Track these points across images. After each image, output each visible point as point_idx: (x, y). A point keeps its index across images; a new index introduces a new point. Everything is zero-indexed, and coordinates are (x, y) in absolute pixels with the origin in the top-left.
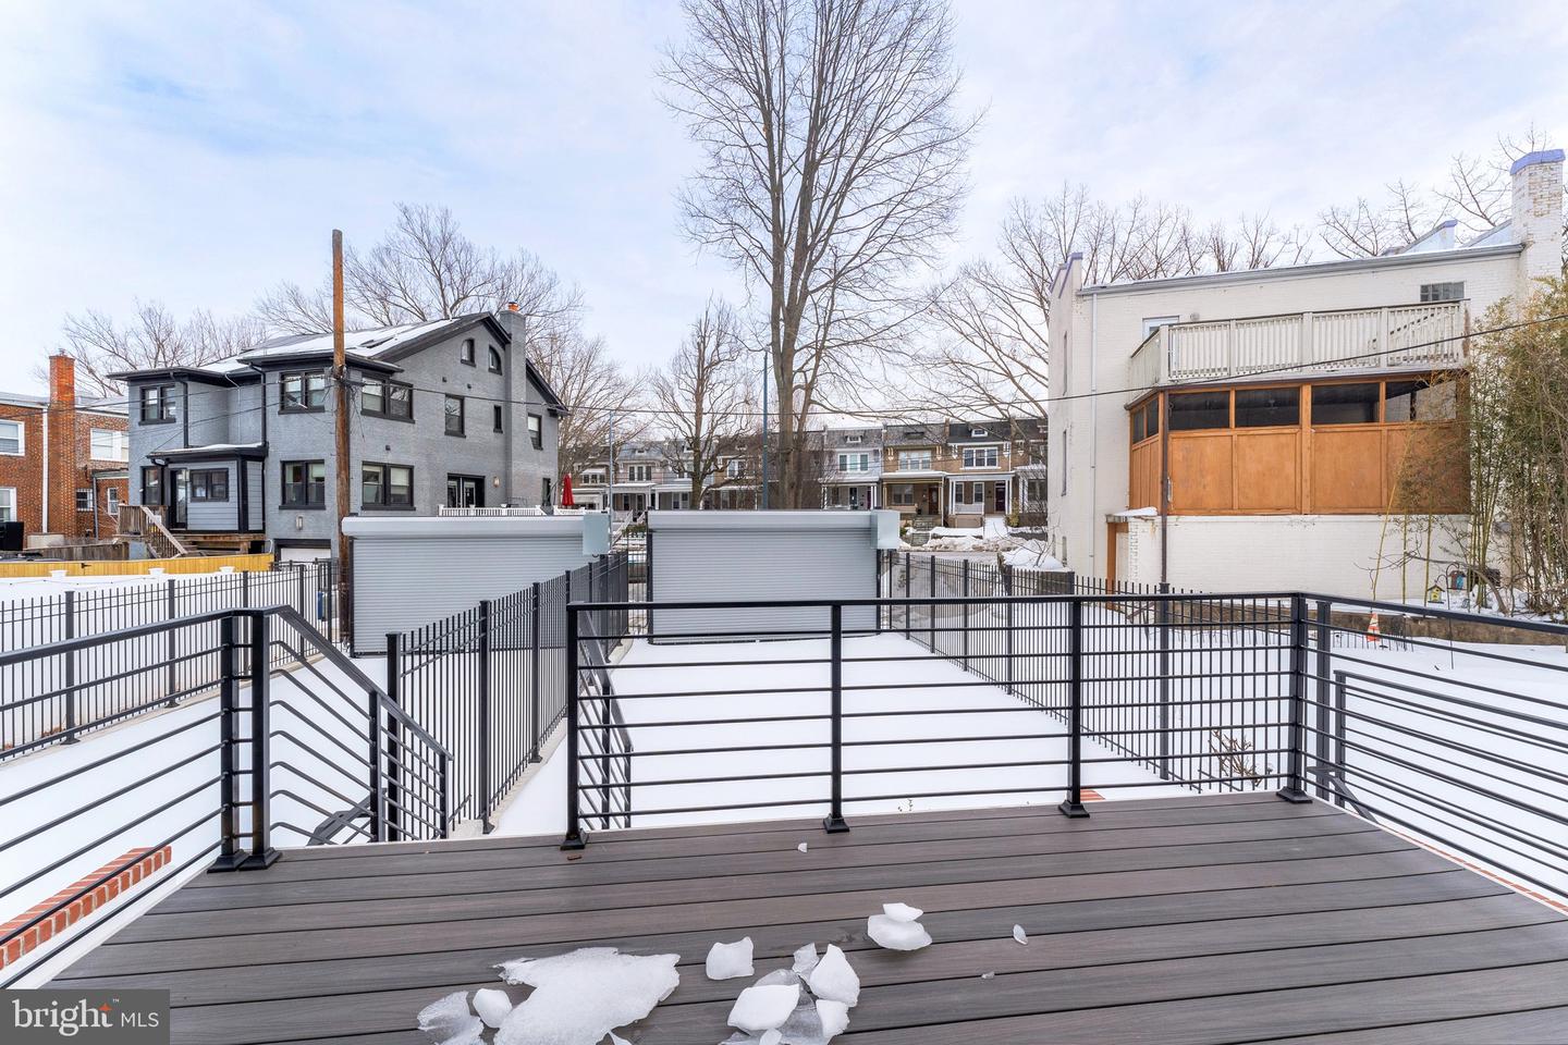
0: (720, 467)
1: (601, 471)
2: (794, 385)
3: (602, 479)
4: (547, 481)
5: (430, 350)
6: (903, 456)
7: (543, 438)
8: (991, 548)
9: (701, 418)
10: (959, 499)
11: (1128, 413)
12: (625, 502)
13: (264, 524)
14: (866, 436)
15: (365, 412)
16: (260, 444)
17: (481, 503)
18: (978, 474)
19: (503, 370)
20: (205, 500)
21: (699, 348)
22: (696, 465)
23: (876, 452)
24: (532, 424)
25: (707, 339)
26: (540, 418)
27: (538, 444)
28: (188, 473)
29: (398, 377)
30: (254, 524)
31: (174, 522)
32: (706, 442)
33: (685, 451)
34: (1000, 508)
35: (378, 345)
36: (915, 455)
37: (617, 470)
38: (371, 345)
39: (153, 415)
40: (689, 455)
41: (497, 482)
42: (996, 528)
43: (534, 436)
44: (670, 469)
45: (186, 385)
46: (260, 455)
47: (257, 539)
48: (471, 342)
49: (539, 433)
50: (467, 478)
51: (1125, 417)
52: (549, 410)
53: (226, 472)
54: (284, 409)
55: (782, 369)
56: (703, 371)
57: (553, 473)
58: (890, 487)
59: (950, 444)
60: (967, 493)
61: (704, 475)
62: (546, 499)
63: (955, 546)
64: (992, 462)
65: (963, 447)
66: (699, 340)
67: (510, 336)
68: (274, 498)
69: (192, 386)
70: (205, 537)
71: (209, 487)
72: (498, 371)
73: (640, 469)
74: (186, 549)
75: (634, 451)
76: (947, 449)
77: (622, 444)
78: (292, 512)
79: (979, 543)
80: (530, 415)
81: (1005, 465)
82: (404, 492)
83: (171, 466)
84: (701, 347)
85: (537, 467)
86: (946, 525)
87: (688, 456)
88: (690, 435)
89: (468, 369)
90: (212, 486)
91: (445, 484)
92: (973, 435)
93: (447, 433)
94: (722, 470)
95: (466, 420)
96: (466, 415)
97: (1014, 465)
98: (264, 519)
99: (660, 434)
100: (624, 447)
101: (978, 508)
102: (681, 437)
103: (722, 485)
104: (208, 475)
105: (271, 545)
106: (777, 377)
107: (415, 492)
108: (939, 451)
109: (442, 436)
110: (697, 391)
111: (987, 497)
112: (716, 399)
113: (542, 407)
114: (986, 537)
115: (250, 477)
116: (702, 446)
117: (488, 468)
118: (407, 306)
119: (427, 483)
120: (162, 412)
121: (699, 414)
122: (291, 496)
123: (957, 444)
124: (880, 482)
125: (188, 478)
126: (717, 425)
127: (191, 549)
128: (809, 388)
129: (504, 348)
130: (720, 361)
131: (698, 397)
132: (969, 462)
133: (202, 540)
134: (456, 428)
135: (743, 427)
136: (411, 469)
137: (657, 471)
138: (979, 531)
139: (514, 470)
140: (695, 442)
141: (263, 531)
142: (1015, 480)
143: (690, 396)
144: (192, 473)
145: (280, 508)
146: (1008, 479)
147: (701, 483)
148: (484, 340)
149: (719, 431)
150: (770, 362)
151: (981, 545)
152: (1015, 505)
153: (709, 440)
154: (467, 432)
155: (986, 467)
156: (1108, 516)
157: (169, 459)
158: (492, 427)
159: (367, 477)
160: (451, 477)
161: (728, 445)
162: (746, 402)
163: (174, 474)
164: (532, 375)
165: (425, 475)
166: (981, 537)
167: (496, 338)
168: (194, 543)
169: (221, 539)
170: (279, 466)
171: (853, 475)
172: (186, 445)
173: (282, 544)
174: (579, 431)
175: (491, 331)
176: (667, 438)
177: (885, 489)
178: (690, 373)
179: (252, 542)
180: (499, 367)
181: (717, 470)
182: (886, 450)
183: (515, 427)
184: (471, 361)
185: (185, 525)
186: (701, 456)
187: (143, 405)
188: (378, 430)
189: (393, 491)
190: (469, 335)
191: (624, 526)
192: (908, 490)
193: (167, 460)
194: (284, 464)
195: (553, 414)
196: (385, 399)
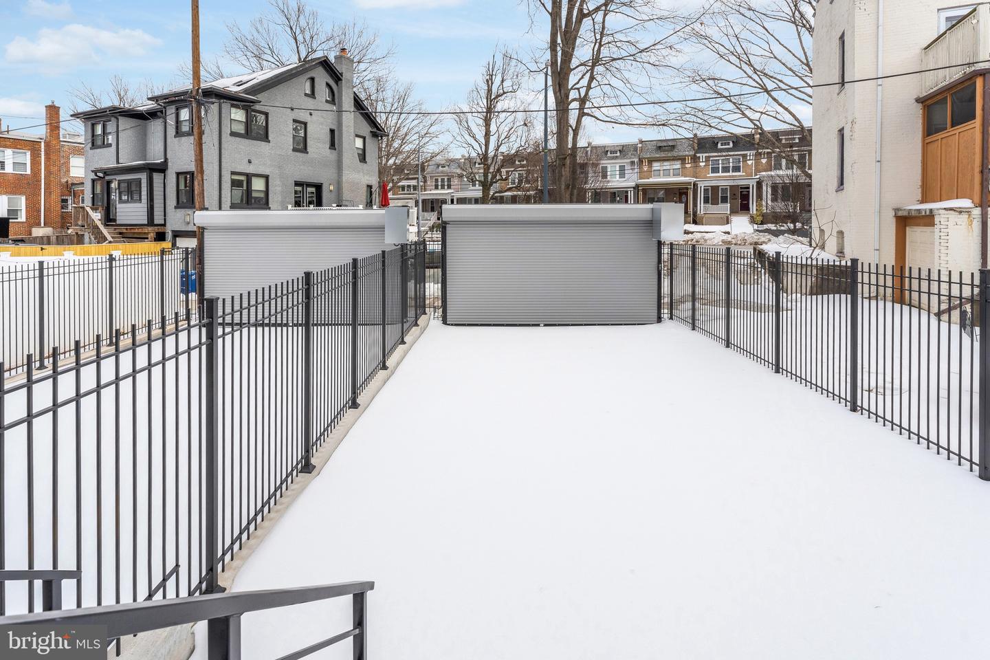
0: (504, 177)
1: (413, 183)
2: (570, 100)
3: (415, 188)
4: (370, 187)
5: (280, 87)
6: (656, 166)
7: (367, 154)
8: (739, 242)
9: (489, 138)
10: (706, 201)
11: (920, 106)
12: (433, 205)
13: (165, 220)
14: (623, 150)
15: (233, 134)
16: (163, 160)
17: (319, 203)
18: (723, 180)
19: (336, 101)
20: (127, 202)
21: (488, 84)
22: (485, 175)
23: (633, 163)
24: (359, 143)
25: (494, 77)
26: (364, 138)
27: (363, 158)
28: (117, 182)
29: (257, 107)
30: (158, 219)
31: (109, 219)
32: (493, 158)
33: (477, 165)
34: (745, 208)
35: (244, 83)
36: (667, 165)
37: (425, 182)
38: (240, 84)
39: (99, 142)
40: (479, 168)
41: (332, 188)
42: (741, 226)
43: (361, 152)
44: (465, 179)
45: (118, 119)
46: (162, 169)
47: (160, 231)
48: (312, 80)
49: (364, 150)
50: (309, 185)
51: (918, 111)
52: (371, 132)
53: (140, 180)
54: (178, 133)
55: (559, 85)
56: (491, 101)
57: (374, 181)
58: (645, 191)
59: (698, 155)
60: (714, 195)
61: (491, 185)
62: (369, 201)
63: (706, 240)
64: (737, 169)
65: (709, 157)
66: (488, 77)
67: (341, 74)
68: (171, 201)
69: (122, 120)
70: (127, 229)
71: (130, 192)
72: (333, 102)
73: (443, 180)
74: (113, 238)
75: (438, 166)
76: (695, 159)
77: (429, 161)
78: (183, 210)
79: (726, 237)
80: (357, 136)
81: (749, 171)
82: (262, 195)
83: (107, 178)
84: (489, 83)
85: (361, 176)
86: (695, 222)
87: (479, 170)
88: (480, 153)
89: (310, 100)
90: (131, 191)
91: (293, 188)
92: (719, 146)
93: (295, 150)
94: (506, 179)
95: (308, 140)
96: (308, 136)
97: (757, 171)
98: (165, 216)
99: (458, 153)
100: (430, 163)
101: (725, 208)
102: (474, 154)
103: (505, 191)
104: (129, 182)
105: (169, 236)
106: (555, 93)
107: (270, 196)
108: (688, 160)
109: (290, 152)
110: (486, 117)
111: (731, 199)
112: (500, 125)
113: (366, 129)
114: (733, 233)
115: (155, 185)
116: (490, 161)
117: (324, 176)
118: (273, 60)
119: (279, 189)
120: (104, 139)
121: (487, 135)
122: (183, 199)
123: (705, 155)
124: (636, 187)
125: (117, 186)
126: (501, 144)
127: (118, 237)
128: (583, 101)
129: (337, 83)
130: (504, 93)
131: (487, 122)
132: (715, 170)
133: (125, 231)
134: (301, 146)
135: (523, 144)
136: (267, 178)
137: (455, 181)
138: (726, 228)
139: (344, 179)
140: (485, 157)
141: (164, 225)
142: (759, 184)
143: (481, 122)
144: (120, 182)
145: (176, 208)
146: (752, 183)
147: (489, 189)
148: (322, 78)
149: (503, 149)
150: (550, 82)
151: (730, 239)
152: (759, 205)
153: (496, 156)
154: (309, 149)
155: (731, 174)
156: (896, 210)
157: (106, 172)
158: (328, 146)
159: (235, 184)
160: (297, 184)
161: (509, 160)
162: (525, 124)
163: (109, 183)
164: (358, 104)
165: (278, 182)
166: (728, 233)
167: (331, 76)
168: (120, 233)
169: (136, 231)
170: (174, 176)
171: (615, 182)
172: (118, 162)
173: (177, 234)
174: (398, 152)
175: (327, 71)
176: (463, 156)
177: (641, 193)
178: (481, 103)
179: (157, 233)
180: (333, 99)
181: (502, 179)
182: (641, 161)
183: (345, 145)
184: (312, 95)
185: (115, 220)
186: (489, 169)
187: (93, 136)
188: (243, 147)
189: (254, 195)
190: (311, 74)
191: (431, 223)
192: (661, 194)
193: (105, 173)
194: (178, 174)
195: (374, 135)
196: (248, 124)
